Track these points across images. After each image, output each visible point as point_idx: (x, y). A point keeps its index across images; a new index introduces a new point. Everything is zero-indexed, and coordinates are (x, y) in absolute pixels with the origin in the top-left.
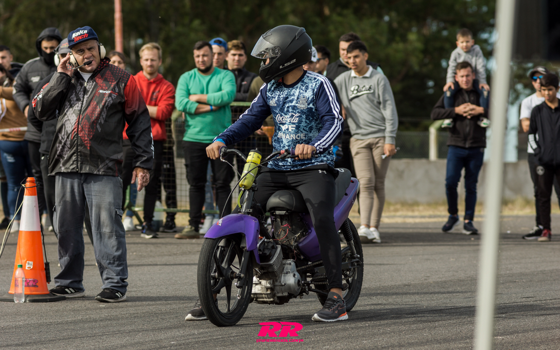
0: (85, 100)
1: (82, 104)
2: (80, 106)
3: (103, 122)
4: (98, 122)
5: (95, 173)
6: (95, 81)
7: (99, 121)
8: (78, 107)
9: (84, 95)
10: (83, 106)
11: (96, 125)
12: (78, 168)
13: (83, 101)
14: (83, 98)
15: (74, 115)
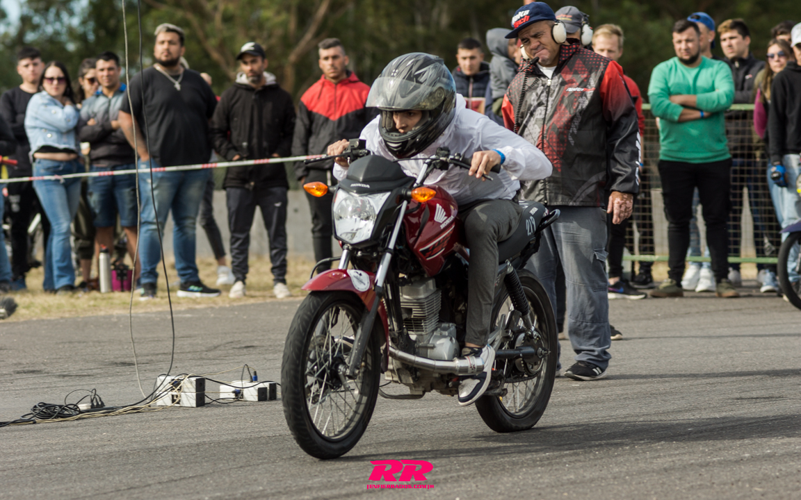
0: (550, 103)
1: (546, 110)
2: (543, 113)
3: (575, 132)
4: (569, 132)
5: (571, 204)
6: (560, 76)
7: (571, 131)
8: (540, 114)
9: (548, 97)
10: (548, 112)
11: (568, 137)
12: (546, 199)
13: (547, 107)
14: (547, 101)
15: (536, 126)
